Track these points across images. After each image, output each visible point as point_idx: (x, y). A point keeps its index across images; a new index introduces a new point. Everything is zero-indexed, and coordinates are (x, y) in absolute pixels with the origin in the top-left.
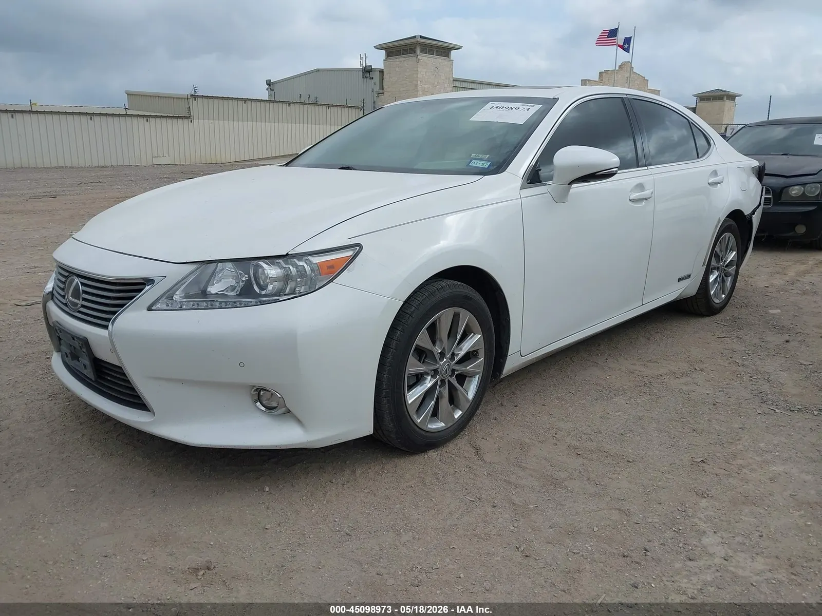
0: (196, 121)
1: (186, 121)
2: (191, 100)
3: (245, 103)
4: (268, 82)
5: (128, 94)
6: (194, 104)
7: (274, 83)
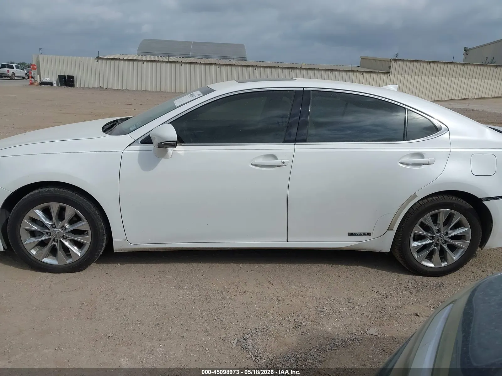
0: (392, 76)
1: (386, 76)
2: (392, 62)
3: (429, 64)
4: (465, 49)
5: (361, 58)
6: (393, 65)
7: (469, 50)
